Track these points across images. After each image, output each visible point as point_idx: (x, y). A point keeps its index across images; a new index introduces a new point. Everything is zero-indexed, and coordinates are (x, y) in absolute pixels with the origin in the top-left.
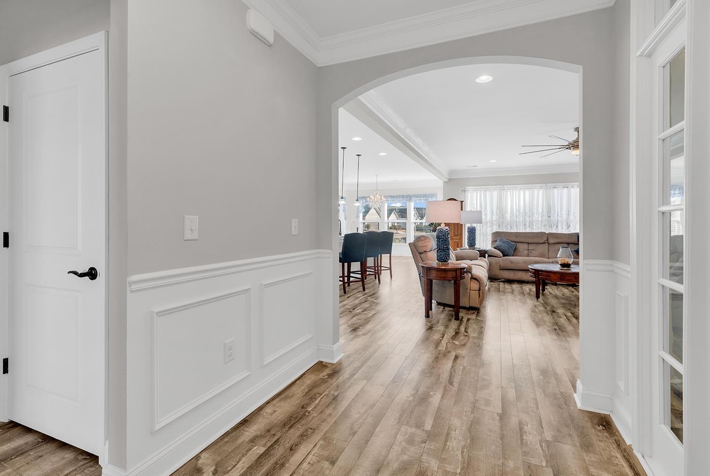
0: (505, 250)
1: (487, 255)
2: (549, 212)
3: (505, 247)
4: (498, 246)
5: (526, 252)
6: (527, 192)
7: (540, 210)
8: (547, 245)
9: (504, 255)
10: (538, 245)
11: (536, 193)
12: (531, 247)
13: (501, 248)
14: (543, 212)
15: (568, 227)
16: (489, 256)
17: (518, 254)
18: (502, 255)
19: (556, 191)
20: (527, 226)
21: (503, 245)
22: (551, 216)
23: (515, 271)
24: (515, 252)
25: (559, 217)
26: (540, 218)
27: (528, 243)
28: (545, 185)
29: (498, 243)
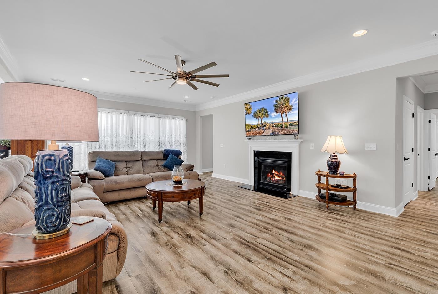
0: (107, 170)
1: (87, 179)
2: (132, 134)
3: (105, 166)
4: (99, 167)
5: (125, 170)
6: (114, 116)
7: (124, 133)
8: (141, 162)
9: (106, 176)
10: (134, 162)
11: (121, 117)
12: (130, 165)
13: (102, 168)
14: (127, 134)
15: (145, 146)
16: (90, 179)
17: (118, 172)
18: (104, 177)
19: (136, 117)
20: (114, 145)
21: (105, 165)
22: (133, 137)
23: (120, 191)
24: (116, 172)
25: (138, 139)
26: (124, 139)
27: (126, 162)
28: (128, 111)
29: (98, 164)
